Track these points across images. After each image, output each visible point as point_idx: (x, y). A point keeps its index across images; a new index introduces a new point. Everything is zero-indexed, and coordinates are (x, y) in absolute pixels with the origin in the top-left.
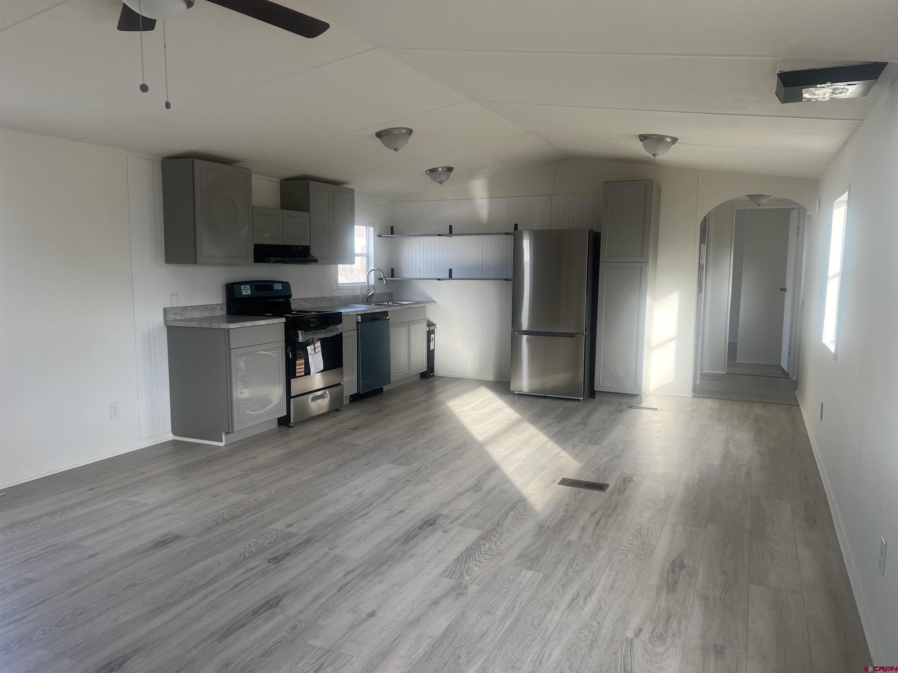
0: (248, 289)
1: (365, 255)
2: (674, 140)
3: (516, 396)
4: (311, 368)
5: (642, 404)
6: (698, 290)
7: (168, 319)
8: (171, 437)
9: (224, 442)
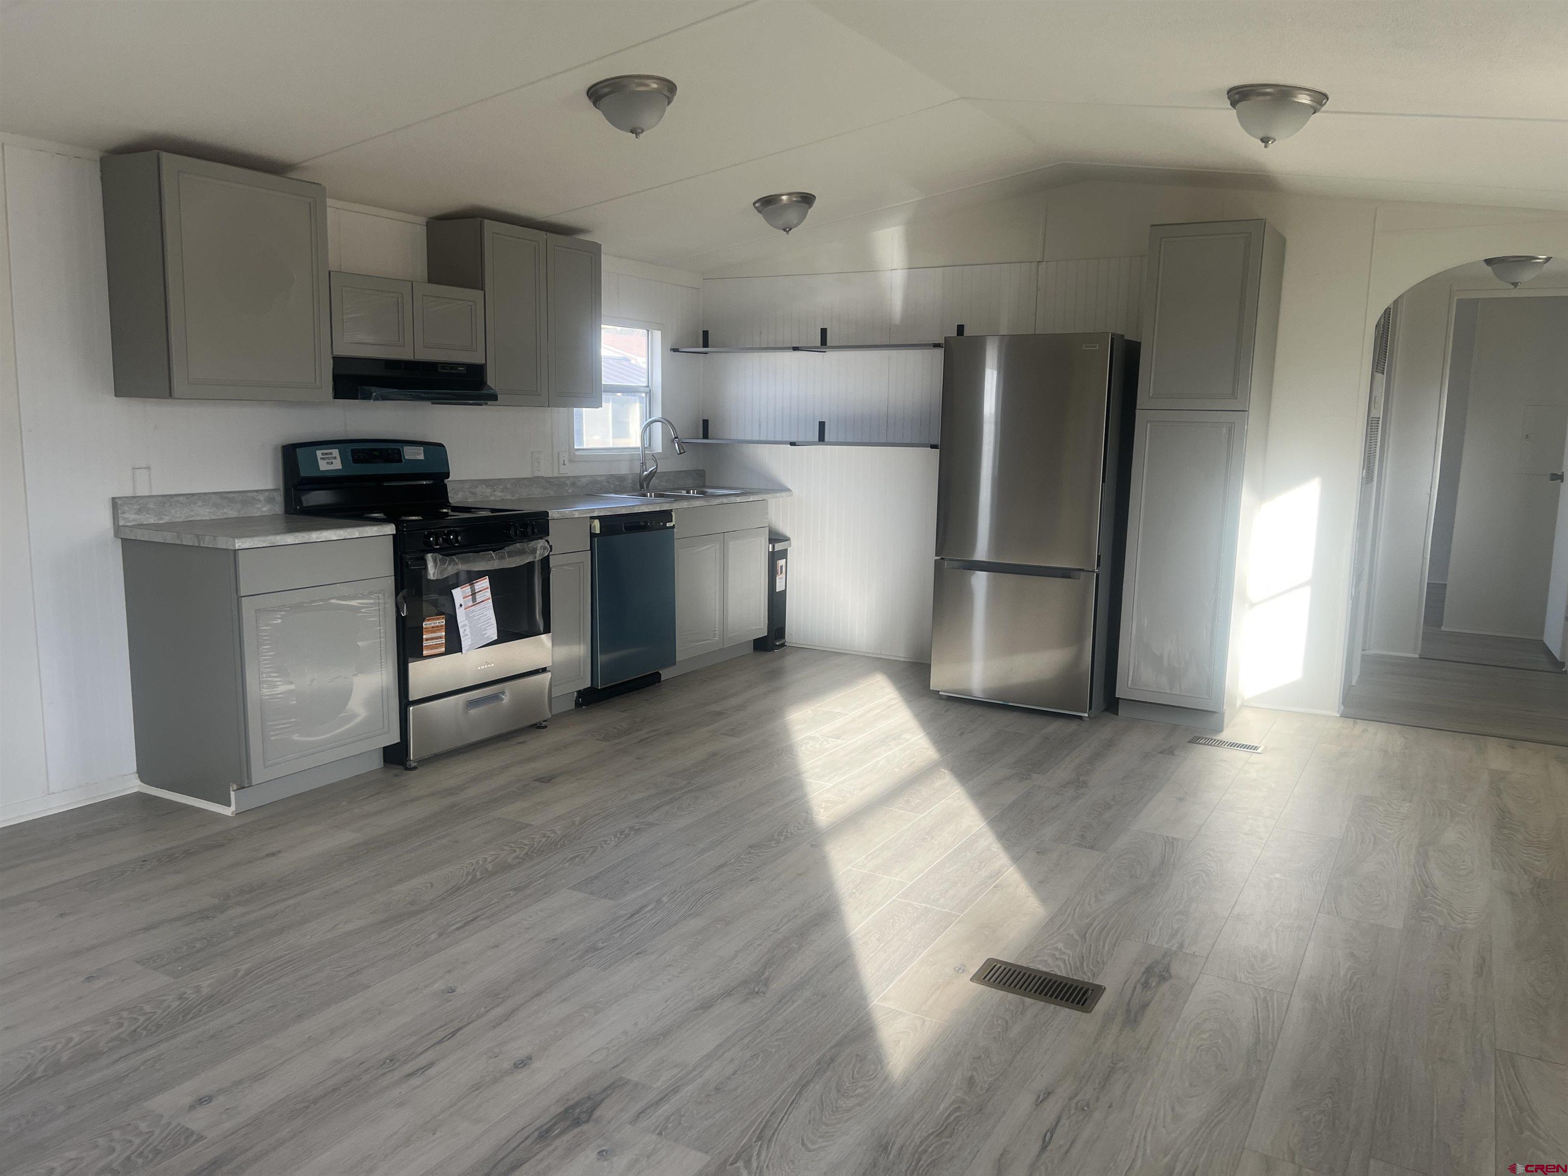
0: (335, 458)
1: (642, 389)
2: (1320, 98)
3: (942, 701)
4: (463, 637)
5: (1222, 731)
6: (1362, 478)
7: (121, 523)
8: (134, 785)
9: (233, 808)
